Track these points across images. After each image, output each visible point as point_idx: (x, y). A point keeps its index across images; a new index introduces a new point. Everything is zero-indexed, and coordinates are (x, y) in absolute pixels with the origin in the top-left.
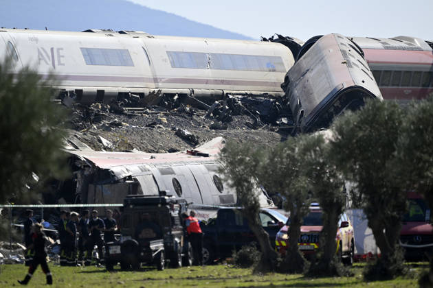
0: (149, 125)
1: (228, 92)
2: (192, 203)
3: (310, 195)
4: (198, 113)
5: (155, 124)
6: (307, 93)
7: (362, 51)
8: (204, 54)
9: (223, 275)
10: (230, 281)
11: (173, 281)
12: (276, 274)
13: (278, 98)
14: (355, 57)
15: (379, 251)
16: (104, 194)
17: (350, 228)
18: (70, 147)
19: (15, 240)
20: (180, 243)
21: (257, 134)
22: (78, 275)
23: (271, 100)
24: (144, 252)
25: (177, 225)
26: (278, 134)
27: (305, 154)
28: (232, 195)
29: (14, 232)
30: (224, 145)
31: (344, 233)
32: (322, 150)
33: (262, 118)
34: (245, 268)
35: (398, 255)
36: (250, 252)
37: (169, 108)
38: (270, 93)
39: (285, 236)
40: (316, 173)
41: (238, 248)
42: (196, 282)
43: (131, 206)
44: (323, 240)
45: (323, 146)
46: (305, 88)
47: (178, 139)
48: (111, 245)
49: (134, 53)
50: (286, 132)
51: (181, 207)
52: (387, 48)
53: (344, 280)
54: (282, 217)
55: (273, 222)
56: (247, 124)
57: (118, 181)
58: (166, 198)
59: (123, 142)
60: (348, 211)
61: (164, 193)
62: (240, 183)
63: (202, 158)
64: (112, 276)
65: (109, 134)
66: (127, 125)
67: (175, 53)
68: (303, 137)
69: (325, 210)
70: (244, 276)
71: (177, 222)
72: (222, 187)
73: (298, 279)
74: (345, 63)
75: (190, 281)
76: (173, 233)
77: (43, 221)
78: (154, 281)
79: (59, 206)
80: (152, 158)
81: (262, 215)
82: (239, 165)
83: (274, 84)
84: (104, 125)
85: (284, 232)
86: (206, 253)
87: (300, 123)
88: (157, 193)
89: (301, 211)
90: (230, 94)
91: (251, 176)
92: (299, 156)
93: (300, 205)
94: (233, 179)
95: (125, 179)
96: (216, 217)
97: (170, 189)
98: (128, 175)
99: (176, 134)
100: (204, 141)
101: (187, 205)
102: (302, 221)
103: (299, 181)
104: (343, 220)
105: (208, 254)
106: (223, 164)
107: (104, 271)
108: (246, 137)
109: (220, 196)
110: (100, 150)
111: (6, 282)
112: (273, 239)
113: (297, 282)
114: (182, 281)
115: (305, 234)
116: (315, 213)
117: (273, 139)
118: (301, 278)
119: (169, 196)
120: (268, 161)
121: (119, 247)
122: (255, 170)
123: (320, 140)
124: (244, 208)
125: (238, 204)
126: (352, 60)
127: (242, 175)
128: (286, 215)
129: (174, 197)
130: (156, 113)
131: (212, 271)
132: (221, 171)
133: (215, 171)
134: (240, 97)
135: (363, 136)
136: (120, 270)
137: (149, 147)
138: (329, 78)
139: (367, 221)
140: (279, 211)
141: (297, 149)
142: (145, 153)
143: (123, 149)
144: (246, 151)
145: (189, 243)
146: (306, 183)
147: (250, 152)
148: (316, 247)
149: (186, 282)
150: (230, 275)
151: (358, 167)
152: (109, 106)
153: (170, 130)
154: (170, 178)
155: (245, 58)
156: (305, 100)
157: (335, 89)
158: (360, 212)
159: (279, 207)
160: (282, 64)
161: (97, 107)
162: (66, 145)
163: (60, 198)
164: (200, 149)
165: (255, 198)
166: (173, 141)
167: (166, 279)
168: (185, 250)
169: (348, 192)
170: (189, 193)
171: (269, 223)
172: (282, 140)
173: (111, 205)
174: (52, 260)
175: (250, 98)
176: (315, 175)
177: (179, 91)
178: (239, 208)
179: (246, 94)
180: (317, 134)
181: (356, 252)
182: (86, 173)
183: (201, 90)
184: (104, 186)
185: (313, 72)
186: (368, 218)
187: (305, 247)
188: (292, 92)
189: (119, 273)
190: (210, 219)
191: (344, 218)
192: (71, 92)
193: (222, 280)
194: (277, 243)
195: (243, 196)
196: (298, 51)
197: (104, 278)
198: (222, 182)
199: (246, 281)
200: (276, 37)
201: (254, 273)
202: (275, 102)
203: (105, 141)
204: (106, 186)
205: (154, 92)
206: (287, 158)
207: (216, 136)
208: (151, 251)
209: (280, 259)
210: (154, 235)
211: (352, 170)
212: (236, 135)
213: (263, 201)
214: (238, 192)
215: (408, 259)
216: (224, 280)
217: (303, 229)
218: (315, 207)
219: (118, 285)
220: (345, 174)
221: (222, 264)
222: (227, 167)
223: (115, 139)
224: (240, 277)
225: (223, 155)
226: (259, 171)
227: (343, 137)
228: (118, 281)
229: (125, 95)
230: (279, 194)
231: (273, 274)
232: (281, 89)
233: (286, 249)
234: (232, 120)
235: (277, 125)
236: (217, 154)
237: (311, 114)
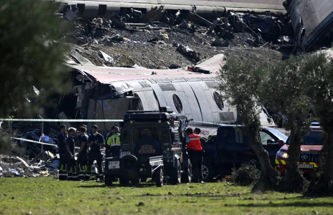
0: (151, 41)
1: (230, 9)
2: (192, 120)
3: (311, 114)
4: (199, 30)
5: (156, 39)
6: (310, 12)
9: (222, 193)
10: (229, 198)
11: (172, 197)
12: (275, 193)
13: (279, 16)
16: (104, 109)
18: (72, 62)
19: (15, 153)
20: (179, 159)
21: (258, 52)
22: (77, 189)
23: (273, 17)
24: (143, 167)
25: (177, 141)
26: (279, 53)
27: (306, 73)
28: (232, 113)
29: (14, 145)
30: (225, 62)
32: (323, 69)
34: (245, 186)
36: (250, 170)
37: (171, 24)
38: (271, 10)
39: (285, 155)
41: (238, 166)
42: (195, 199)
43: (131, 122)
45: (324, 65)
46: (307, 6)
47: (180, 55)
48: (111, 160)
50: (287, 50)
51: (181, 124)
54: (282, 135)
55: (273, 140)
56: (248, 42)
57: (118, 97)
58: (167, 114)
59: (124, 58)
61: (164, 109)
62: (241, 101)
63: (203, 75)
65: (111, 49)
66: (129, 40)
68: (305, 56)
69: (325, 129)
70: (244, 194)
71: (177, 138)
72: (223, 104)
73: (297, 197)
75: (189, 198)
76: (172, 149)
77: (43, 135)
78: (153, 197)
79: (60, 120)
80: (153, 73)
81: (262, 134)
82: (240, 83)
83: (276, 1)
84: (105, 40)
85: (284, 151)
86: (205, 170)
87: (302, 41)
88: (156, 108)
89: (302, 130)
90: (232, 11)
91: (252, 94)
92: (301, 75)
93: (300, 124)
94: (234, 96)
95: (125, 94)
96: (216, 134)
97: (171, 106)
98: (129, 90)
99: (177, 50)
100: (205, 58)
101: (187, 121)
102: (302, 140)
103: (300, 100)
105: (208, 171)
106: (225, 82)
107: (103, 186)
108: (247, 55)
109: (220, 113)
110: (101, 65)
111: (5, 195)
112: (273, 158)
113: (296, 201)
114: (181, 197)
115: (305, 153)
118: (299, 197)
119: (169, 112)
120: (269, 79)
121: (119, 162)
122: (256, 88)
124: (244, 125)
125: (238, 122)
127: (243, 93)
128: (286, 134)
129: (174, 113)
130: (158, 29)
131: (211, 189)
132: (222, 88)
133: (215, 88)
134: (242, 14)
137: (151, 63)
140: (279, 129)
142: (146, 69)
143: (124, 64)
144: (247, 69)
145: (189, 160)
146: (307, 102)
147: (252, 70)
148: (315, 166)
149: (185, 198)
150: (229, 193)
152: (111, 21)
153: (171, 45)
154: (170, 94)
156: (307, 18)
159: (280, 125)
161: (99, 21)
162: (67, 59)
163: (59, 113)
164: (201, 66)
165: (255, 116)
166: (175, 57)
167: (165, 195)
168: (184, 166)
170: (189, 110)
171: (269, 141)
172: (284, 58)
173: (111, 120)
174: (51, 174)
175: (252, 16)
176: (316, 95)
177: (181, 7)
178: (240, 125)
179: (248, 11)
180: (318, 52)
182: (87, 87)
183: (203, 6)
184: (104, 101)
187: (304, 165)
188: (294, 10)
189: (118, 188)
190: (210, 136)
192: (73, 6)
193: (220, 198)
194: (277, 162)
195: (244, 113)
197: (103, 193)
198: (223, 99)
199: (245, 199)
201: (253, 191)
202: (277, 20)
203: (106, 56)
204: (107, 100)
205: (156, 7)
206: (288, 77)
207: (217, 53)
208: (150, 167)
209: (279, 177)
210: (154, 151)
212: (237, 53)
213: (263, 119)
214: (239, 110)
216: (223, 197)
217: (303, 148)
218: (315, 126)
219: (118, 201)
221: (221, 181)
222: (228, 84)
223: (116, 54)
224: (239, 194)
225: (224, 72)
226: (260, 88)
228: (117, 196)
229: (127, 10)
230: (280, 113)
231: (272, 193)
232: (283, 7)
233: (286, 168)
234: (233, 37)
235: (278, 43)
236: (219, 71)
237: (312, 33)
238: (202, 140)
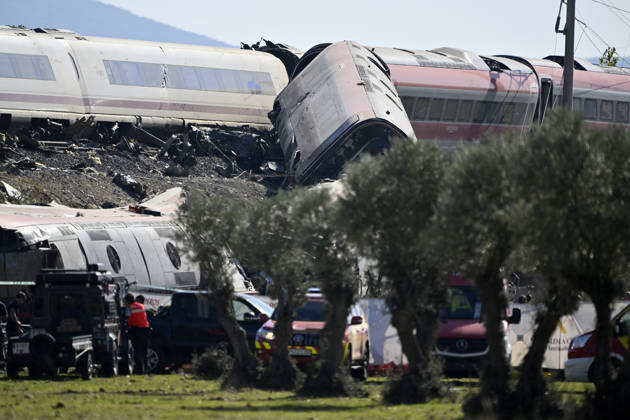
0: (75, 168)
1: (191, 121)
2: (135, 283)
3: (308, 277)
4: (146, 152)
5: (83, 165)
6: (307, 127)
7: (387, 68)
8: (158, 65)
9: (178, 390)
10: (188, 398)
11: (105, 395)
12: (255, 391)
13: (263, 133)
14: (376, 76)
15: (405, 361)
16: (8, 266)
17: (364, 325)
20: (116, 340)
21: (232, 184)
23: (254, 135)
24: (63, 352)
25: (112, 314)
26: (261, 186)
27: (301, 216)
28: (193, 273)
30: (184, 199)
31: (355, 333)
32: (326, 211)
33: (240, 161)
34: (211, 379)
35: (435, 367)
36: (218, 357)
37: (105, 143)
38: (252, 125)
39: (270, 336)
40: (317, 245)
41: (201, 351)
42: (139, 398)
43: (47, 285)
44: (324, 342)
45: (329, 204)
46: (303, 118)
47: (117, 188)
48: (17, 341)
49: (56, 61)
50: (275, 183)
51: (118, 288)
52: (424, 65)
53: (354, 401)
54: (265, 306)
55: (253, 313)
56: (217, 170)
57: (28, 248)
58: (98, 274)
59: (37, 191)
60: (362, 302)
61: (95, 267)
62: (205, 255)
63: (151, 217)
64: (17, 387)
65: (17, 179)
66: (43, 166)
67: (116, 62)
68: (300, 191)
69: (329, 298)
70: (209, 392)
71: (113, 310)
72: (179, 261)
73: (287, 398)
74: (361, 84)
75: (130, 397)
76: (106, 325)
78: (77, 395)
80: (78, 215)
81: (236, 304)
82: (206, 229)
83: (258, 112)
84: (9, 165)
85: (268, 329)
86: (153, 356)
87: (295, 170)
88: (82, 265)
89: (294, 299)
90: (194, 125)
91: (222, 246)
92: (293, 219)
93: (293, 291)
94: (195, 250)
95: (38, 244)
96: (169, 304)
97: (104, 263)
98: (43, 239)
99: (114, 181)
100: (155, 192)
101: (127, 285)
102: (295, 314)
103: (292, 255)
104: (355, 315)
105: (157, 358)
106: (182, 228)
107: (4, 379)
108: (216, 189)
109: (175, 274)
110: (3, 202)
112: (252, 339)
113: (285, 402)
114: (117, 396)
115: (299, 333)
116: (314, 302)
117: (256, 192)
118: (290, 397)
119: (102, 272)
120: (249, 224)
121: (28, 344)
122: (229, 237)
123: (324, 196)
124: (210, 292)
125: (202, 286)
126: (373, 80)
127: (210, 244)
128: (271, 305)
129: (109, 273)
130: (86, 150)
131: (163, 384)
132: (178, 237)
133: (170, 237)
134: (208, 129)
135: (388, 192)
136: (28, 378)
137: (75, 199)
138: (338, 105)
139: (389, 317)
140: (262, 298)
141: (290, 209)
142: (68, 208)
143: (35, 201)
144: (216, 209)
145: (130, 342)
146: (302, 258)
147: (223, 212)
148: (314, 352)
149: (124, 397)
150: (188, 390)
151: (378, 237)
152: (17, 138)
153: (105, 174)
154: (103, 245)
155: (217, 73)
156: (303, 137)
157: (347, 122)
158: (380, 303)
159: (262, 292)
160: (270, 83)
164: (148, 204)
165: (227, 279)
166: (110, 191)
167: (95, 392)
168: (123, 351)
169: (362, 273)
170: (131, 268)
171: (247, 315)
172: (269, 195)
173: (16, 283)
175: (223, 132)
176: (315, 248)
177: (120, 118)
178: (204, 292)
179: (218, 125)
180: (319, 187)
181: (371, 361)
183: (152, 117)
184: (7, 255)
185: (316, 96)
186: (392, 312)
187: (298, 351)
188: (284, 125)
189: (26, 382)
190: (161, 307)
191: (356, 310)
193: (175, 397)
194: (258, 345)
195: (211, 275)
196: (294, 64)
197: (5, 389)
198: (180, 254)
199: (212, 399)
200: (263, 44)
201: (223, 387)
202: (259, 138)
203: (9, 189)
204: (11, 254)
205: (84, 118)
206: (276, 222)
207: (172, 186)
208: (74, 351)
209: (261, 368)
210: (79, 328)
211: (370, 241)
212: (201, 186)
213: (238, 282)
214: (202, 268)
215: (448, 373)
216: (179, 396)
217: (297, 326)
218: (314, 293)
219: (26, 400)
220: (361, 247)
221: (177, 373)
222: (187, 231)
223: (25, 187)
224: (202, 392)
225: (182, 214)
226: (235, 238)
227: (358, 193)
228: (26, 393)
229: (42, 122)
230: (262, 274)
231: (251, 390)
232: (268, 120)
233: (271, 354)
234: (195, 163)
235: (261, 172)
236: (174, 213)
237: (310, 158)
238: (149, 313)
